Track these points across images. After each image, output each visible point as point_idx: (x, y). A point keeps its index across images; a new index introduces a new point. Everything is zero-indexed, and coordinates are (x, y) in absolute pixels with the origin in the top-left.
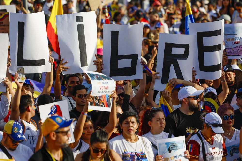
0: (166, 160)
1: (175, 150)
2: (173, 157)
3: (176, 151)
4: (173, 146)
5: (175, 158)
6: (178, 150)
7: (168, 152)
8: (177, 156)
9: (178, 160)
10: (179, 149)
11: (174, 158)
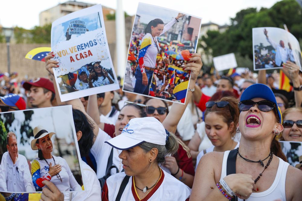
0: (62, 54)
1: (78, 33)
2: (74, 47)
3: (79, 36)
4: (74, 27)
5: (78, 48)
6: (84, 33)
7: (66, 38)
8: (83, 45)
9: (86, 53)
10: (88, 31)
11: (77, 50)
